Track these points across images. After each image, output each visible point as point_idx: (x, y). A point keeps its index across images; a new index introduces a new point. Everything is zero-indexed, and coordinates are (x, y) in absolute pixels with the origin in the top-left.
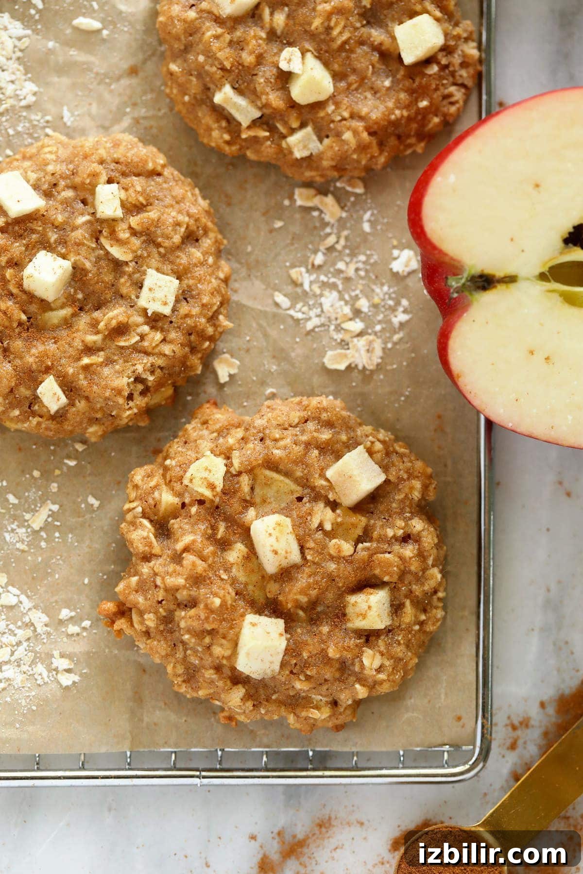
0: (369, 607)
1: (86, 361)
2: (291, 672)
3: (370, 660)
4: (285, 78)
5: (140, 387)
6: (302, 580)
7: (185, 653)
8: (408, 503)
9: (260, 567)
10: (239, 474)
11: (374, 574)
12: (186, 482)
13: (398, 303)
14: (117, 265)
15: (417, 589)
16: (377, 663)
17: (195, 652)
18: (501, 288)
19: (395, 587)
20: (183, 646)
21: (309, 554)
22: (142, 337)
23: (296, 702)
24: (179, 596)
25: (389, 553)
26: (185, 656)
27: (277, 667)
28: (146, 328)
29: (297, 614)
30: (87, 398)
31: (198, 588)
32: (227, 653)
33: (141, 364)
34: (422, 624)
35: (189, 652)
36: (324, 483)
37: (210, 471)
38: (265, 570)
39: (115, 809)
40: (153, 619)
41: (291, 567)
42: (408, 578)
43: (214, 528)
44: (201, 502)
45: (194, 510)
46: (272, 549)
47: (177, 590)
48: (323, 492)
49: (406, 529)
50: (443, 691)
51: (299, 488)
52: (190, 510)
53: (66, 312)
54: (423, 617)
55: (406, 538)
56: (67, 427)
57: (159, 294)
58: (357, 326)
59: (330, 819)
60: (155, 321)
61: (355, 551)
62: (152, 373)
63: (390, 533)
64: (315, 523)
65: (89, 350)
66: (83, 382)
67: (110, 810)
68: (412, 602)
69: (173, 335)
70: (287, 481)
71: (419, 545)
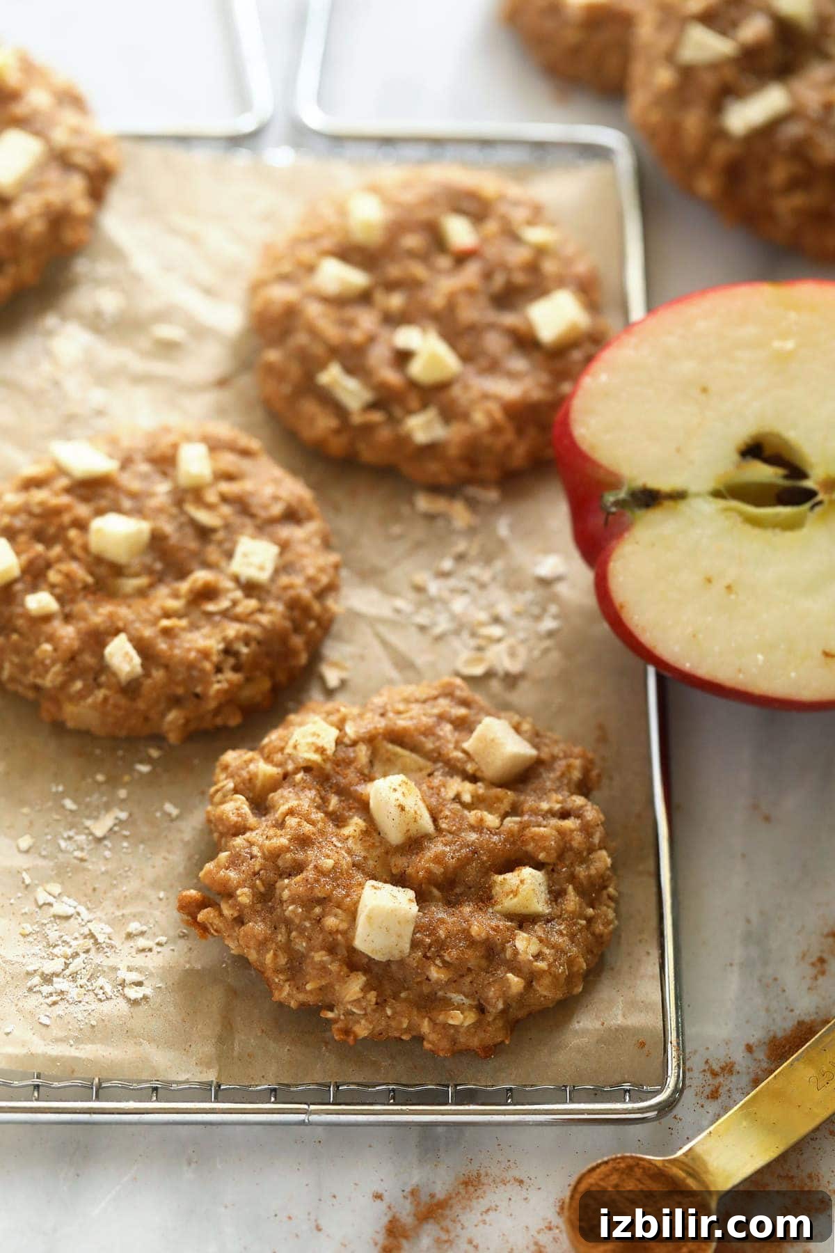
0: (522, 882)
1: (165, 623)
2: (425, 956)
3: (525, 944)
4: (403, 357)
5: (231, 661)
6: (437, 848)
7: (289, 936)
8: (565, 781)
9: (383, 841)
10: (354, 744)
11: (526, 852)
12: (288, 750)
13: (544, 610)
14: (204, 533)
15: (581, 871)
16: (534, 948)
17: (302, 930)
18: (667, 503)
19: (553, 870)
20: (286, 926)
21: (443, 823)
22: (235, 603)
23: (430, 1002)
24: (280, 863)
25: (545, 827)
26: (289, 941)
27: (406, 946)
28: (238, 594)
29: (431, 892)
30: (166, 667)
31: (305, 851)
32: (343, 926)
33: (232, 630)
34: (590, 920)
35: (294, 934)
36: (460, 755)
37: (319, 736)
38: (388, 842)
39: (196, 1162)
40: (248, 893)
41: (422, 837)
42: (569, 856)
43: (325, 800)
44: (307, 769)
45: (299, 776)
46: (398, 803)
47: (278, 856)
48: (459, 765)
49: (564, 804)
50: (620, 1012)
51: (429, 764)
52: (294, 779)
53: (143, 581)
54: (590, 911)
55: (564, 815)
56: (141, 705)
57: (256, 560)
58: (496, 631)
59: (479, 1175)
60: (250, 588)
61: (502, 824)
62: (247, 644)
63: (545, 806)
64: (451, 794)
65: (167, 615)
66: (162, 646)
67: (189, 1164)
68: (575, 889)
69: (271, 605)
70: (414, 756)
71: (582, 820)
